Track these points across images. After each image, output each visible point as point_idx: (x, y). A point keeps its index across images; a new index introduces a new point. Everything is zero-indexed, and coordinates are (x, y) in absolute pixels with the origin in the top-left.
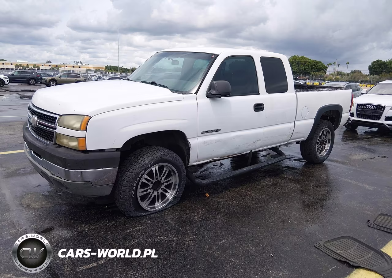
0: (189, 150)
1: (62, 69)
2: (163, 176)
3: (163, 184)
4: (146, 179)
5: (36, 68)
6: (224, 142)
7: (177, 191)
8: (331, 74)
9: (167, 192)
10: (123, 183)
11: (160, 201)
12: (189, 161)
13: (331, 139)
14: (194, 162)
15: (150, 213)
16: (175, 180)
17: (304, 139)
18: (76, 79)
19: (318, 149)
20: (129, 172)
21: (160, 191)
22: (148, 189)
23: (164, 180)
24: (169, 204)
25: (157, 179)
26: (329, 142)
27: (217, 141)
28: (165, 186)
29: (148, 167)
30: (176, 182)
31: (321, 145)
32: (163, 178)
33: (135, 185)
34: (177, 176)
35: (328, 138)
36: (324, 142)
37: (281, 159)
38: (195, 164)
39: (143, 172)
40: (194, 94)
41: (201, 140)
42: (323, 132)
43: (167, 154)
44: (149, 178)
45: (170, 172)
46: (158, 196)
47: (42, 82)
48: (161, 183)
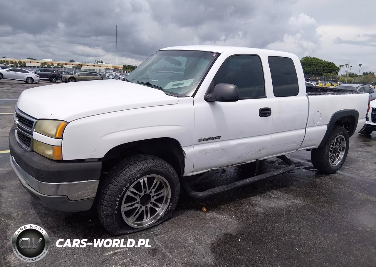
0: (184, 160)
1: (84, 68)
2: (153, 188)
3: (153, 197)
4: (132, 192)
5: (60, 67)
6: (224, 151)
7: (169, 205)
8: (343, 76)
9: (157, 206)
10: (105, 197)
11: (149, 216)
12: (183, 172)
13: (345, 147)
14: (189, 173)
15: (136, 230)
16: (167, 192)
17: (316, 147)
18: (93, 78)
19: (331, 158)
20: (113, 185)
21: (149, 205)
22: (135, 203)
23: (154, 193)
24: (159, 220)
25: (145, 192)
26: (343, 150)
27: (215, 150)
28: (155, 200)
29: (135, 179)
30: (167, 195)
31: (334, 153)
32: (153, 191)
33: (118, 199)
34: (169, 188)
35: (342, 146)
36: (338, 150)
37: (289, 168)
38: (190, 174)
39: (128, 185)
40: (191, 97)
41: (198, 148)
42: (337, 139)
43: (157, 165)
44: (136, 192)
45: (161, 183)
46: (147, 211)
47: (61, 80)
48: (151, 196)
